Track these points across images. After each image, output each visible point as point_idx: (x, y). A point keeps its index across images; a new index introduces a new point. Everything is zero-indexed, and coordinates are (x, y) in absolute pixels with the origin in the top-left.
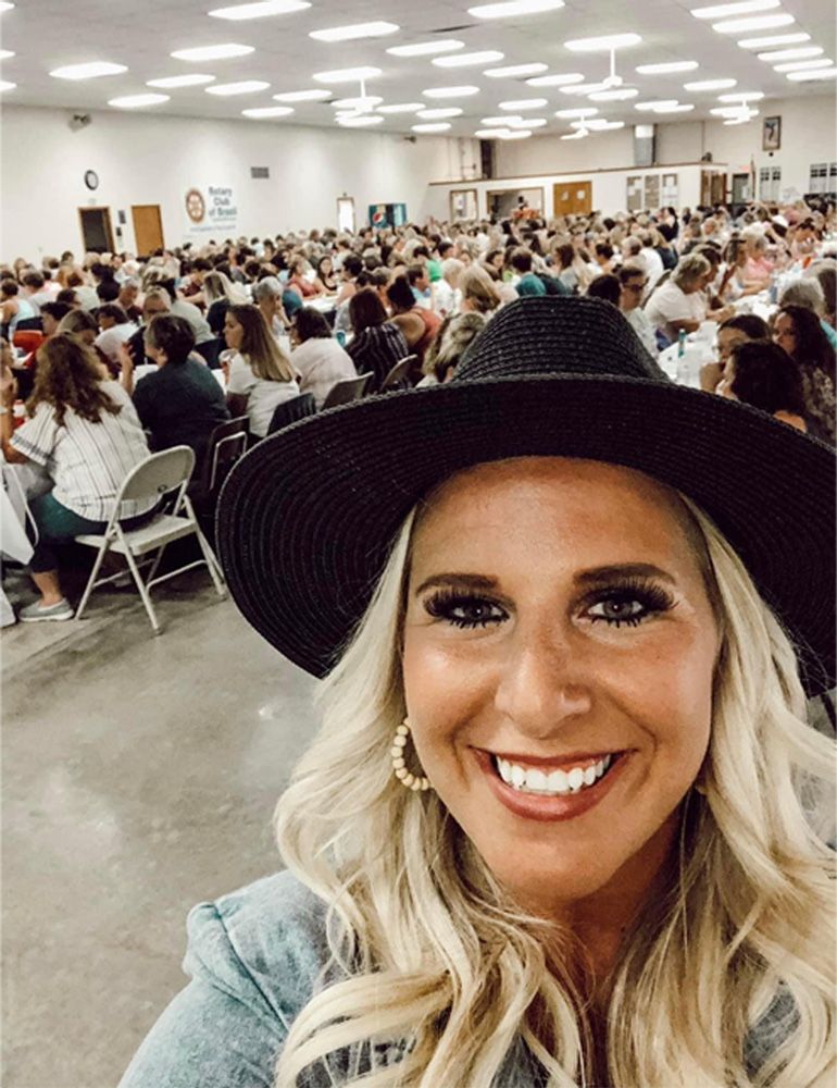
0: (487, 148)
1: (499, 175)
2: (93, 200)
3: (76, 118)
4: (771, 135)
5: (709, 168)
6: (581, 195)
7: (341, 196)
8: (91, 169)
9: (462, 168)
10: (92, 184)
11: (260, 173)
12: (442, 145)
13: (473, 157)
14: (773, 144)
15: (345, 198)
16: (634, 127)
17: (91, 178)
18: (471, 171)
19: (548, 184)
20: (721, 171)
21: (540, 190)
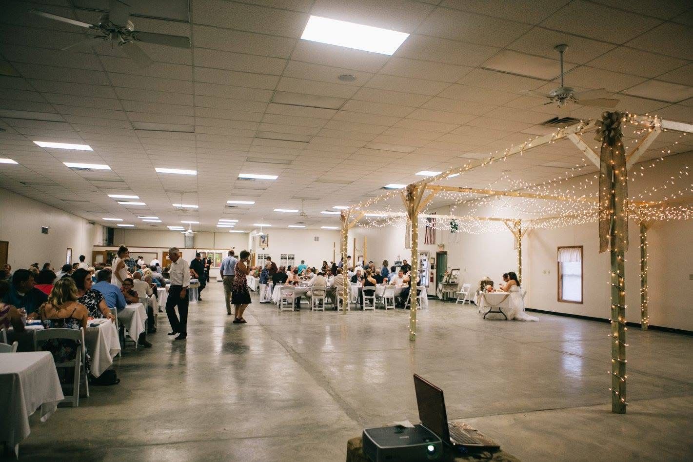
0: (111, 232)
4: (264, 241)
11: (45, 231)
12: (99, 228)
14: (264, 245)
15: (69, 248)
19: (159, 251)
21: (156, 254)
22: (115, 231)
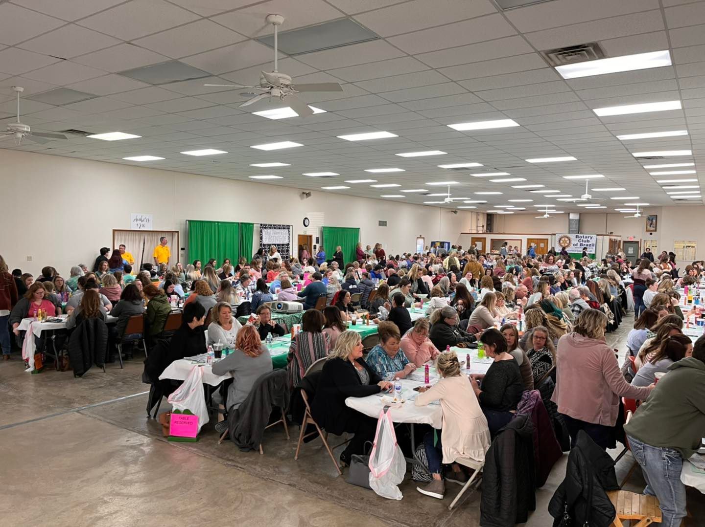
0: (490, 218)
1: (494, 232)
2: (306, 231)
3: (304, 193)
4: (651, 224)
5: (613, 238)
6: (542, 245)
7: (419, 237)
8: (308, 217)
9: (477, 227)
10: (306, 224)
11: (383, 224)
12: (469, 215)
13: (483, 222)
14: (652, 229)
15: (421, 237)
16: (569, 214)
17: (306, 221)
18: (481, 228)
19: (524, 238)
20: (619, 239)
21: (520, 241)
22: (495, 216)
